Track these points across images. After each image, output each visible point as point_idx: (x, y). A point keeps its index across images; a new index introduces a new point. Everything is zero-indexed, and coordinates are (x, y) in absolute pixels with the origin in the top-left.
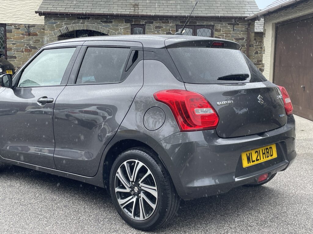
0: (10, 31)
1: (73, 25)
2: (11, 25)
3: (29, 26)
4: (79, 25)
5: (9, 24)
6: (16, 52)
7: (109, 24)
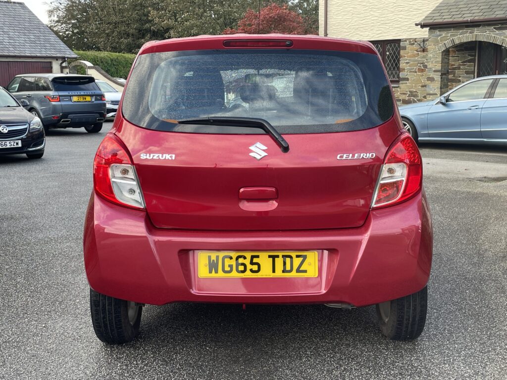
0: (405, 48)
1: (460, 36)
2: (406, 40)
3: (424, 40)
4: (467, 35)
5: (403, 39)
6: (410, 72)
7: (504, 31)
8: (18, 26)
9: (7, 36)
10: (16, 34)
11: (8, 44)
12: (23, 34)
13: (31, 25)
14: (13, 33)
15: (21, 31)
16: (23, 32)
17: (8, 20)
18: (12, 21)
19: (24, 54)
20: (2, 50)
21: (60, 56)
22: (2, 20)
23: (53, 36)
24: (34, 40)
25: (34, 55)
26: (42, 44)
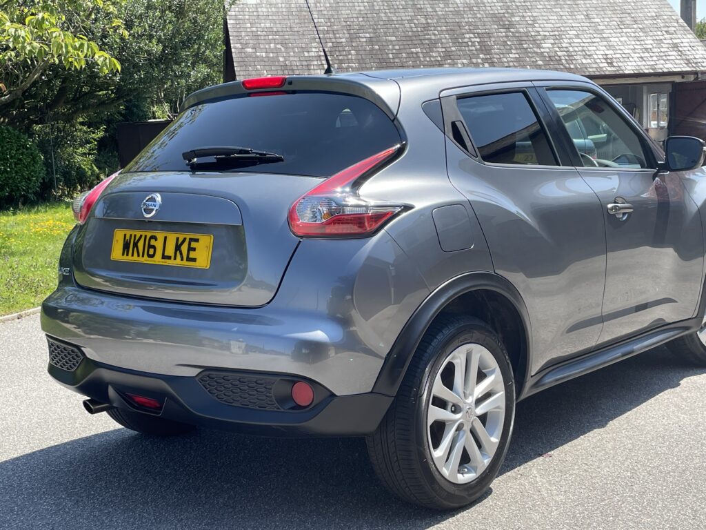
8: (631, 27)
9: (605, 43)
10: (621, 39)
11: (600, 57)
12: (635, 39)
13: (655, 22)
14: (617, 39)
15: (633, 35)
16: (637, 34)
17: (617, 19)
18: (624, 19)
19: (621, 72)
20: (586, 68)
21: (688, 69)
22: (608, 20)
23: (689, 36)
24: (651, 46)
25: (641, 71)
26: (663, 52)
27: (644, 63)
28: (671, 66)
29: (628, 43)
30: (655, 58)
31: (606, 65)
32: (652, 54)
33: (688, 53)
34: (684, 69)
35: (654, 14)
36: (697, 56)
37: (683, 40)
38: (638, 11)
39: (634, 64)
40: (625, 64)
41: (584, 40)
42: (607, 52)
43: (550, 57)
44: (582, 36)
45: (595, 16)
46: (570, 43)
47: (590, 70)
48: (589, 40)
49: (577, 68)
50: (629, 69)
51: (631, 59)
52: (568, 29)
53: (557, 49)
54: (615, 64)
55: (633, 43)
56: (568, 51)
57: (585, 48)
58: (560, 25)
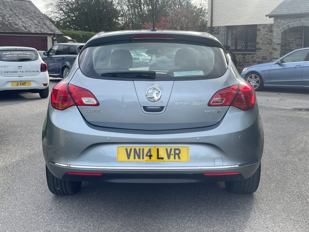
2: (260, 25)
3: (271, 25)
4: (297, 22)
6: (262, 45)
8: (27, 15)
13: (35, 14)
16: (31, 18)
17: (21, 12)
18: (24, 12)
19: (30, 32)
20: (18, 29)
21: (52, 33)
22: (18, 11)
23: (48, 21)
24: (36, 23)
25: (37, 32)
26: (42, 26)
27: (37, 29)
28: (46, 31)
29: (29, 21)
30: (40, 28)
31: (24, 29)
32: (38, 26)
33: (50, 27)
34: (51, 33)
35: (34, 11)
36: (53, 28)
37: (47, 22)
38: (28, 9)
39: (34, 29)
40: (31, 29)
41: (13, 19)
42: (23, 24)
43: (3, 24)
44: (12, 17)
45: (13, 9)
46: (8, 19)
47: (20, 30)
48: (15, 19)
49: (15, 29)
50: (33, 31)
51: (32, 28)
52: (5, 13)
53: (5, 21)
54: (27, 29)
55: (30, 21)
56: (9, 22)
57: (14, 22)
58: (2, 12)
